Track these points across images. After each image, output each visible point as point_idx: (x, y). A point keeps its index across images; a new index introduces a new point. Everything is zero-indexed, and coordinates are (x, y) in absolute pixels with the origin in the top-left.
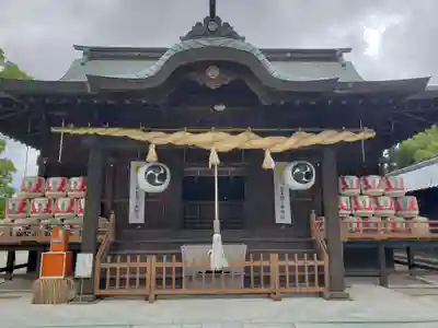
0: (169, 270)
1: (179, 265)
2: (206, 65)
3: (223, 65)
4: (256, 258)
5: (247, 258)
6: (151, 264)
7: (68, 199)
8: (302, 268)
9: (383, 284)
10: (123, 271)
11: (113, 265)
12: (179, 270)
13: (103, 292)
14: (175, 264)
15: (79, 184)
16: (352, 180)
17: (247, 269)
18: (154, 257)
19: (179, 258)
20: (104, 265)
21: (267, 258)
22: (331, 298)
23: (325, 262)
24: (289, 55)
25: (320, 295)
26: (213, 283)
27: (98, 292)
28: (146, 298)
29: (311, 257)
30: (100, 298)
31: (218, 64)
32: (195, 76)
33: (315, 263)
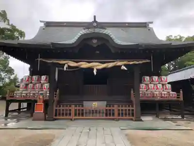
0: (79, 110)
1: (83, 108)
4: (110, 106)
5: (107, 107)
6: (73, 108)
7: (40, 84)
8: (126, 110)
9: (157, 116)
10: (63, 110)
11: (60, 108)
12: (83, 110)
13: (58, 117)
15: (45, 78)
16: (147, 78)
17: (106, 110)
18: (74, 106)
19: (83, 106)
20: (57, 108)
21: (113, 106)
22: (136, 121)
23: (134, 108)
24: (127, 25)
25: (132, 120)
26: (94, 114)
27: (55, 117)
28: (71, 120)
29: (129, 106)
30: (56, 119)
33: (131, 108)
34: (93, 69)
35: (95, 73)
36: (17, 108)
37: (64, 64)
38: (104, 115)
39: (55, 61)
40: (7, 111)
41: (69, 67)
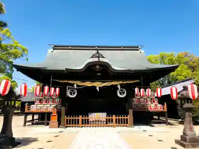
0: (85, 120)
1: (88, 118)
2: (96, 65)
3: (100, 65)
4: (109, 116)
5: (107, 117)
6: (80, 118)
8: (122, 119)
10: (73, 120)
11: (70, 118)
12: (88, 120)
13: (68, 125)
14: (86, 118)
17: (107, 119)
18: (81, 116)
19: (88, 116)
20: (68, 118)
21: (112, 117)
22: (129, 127)
23: (128, 118)
25: (126, 126)
26: (97, 123)
27: (66, 125)
29: (124, 116)
30: (67, 127)
31: (99, 65)
32: (93, 68)
33: (125, 118)
34: (96, 87)
35: (98, 90)
36: (31, 119)
37: (74, 84)
38: (105, 123)
39: (65, 81)
40: (25, 122)
41: (78, 86)
